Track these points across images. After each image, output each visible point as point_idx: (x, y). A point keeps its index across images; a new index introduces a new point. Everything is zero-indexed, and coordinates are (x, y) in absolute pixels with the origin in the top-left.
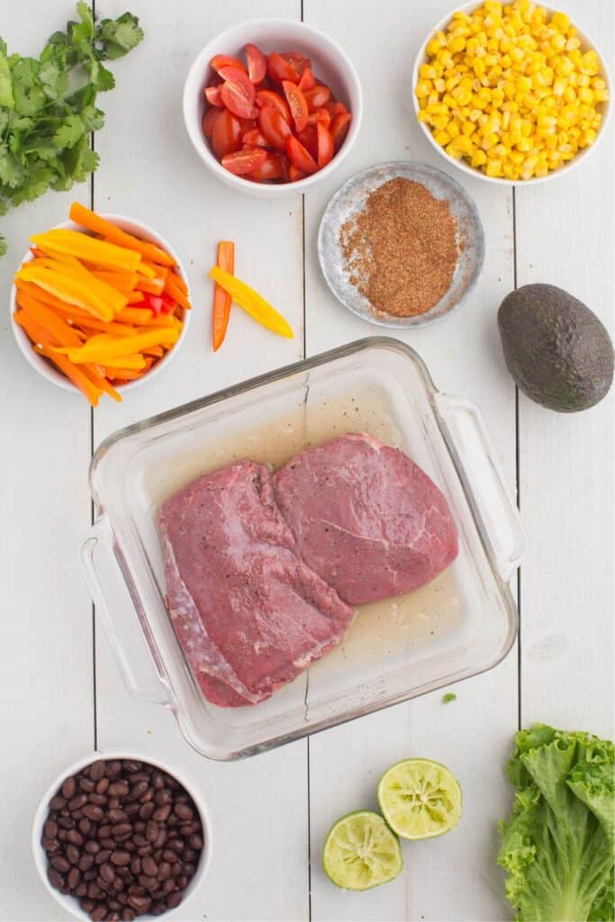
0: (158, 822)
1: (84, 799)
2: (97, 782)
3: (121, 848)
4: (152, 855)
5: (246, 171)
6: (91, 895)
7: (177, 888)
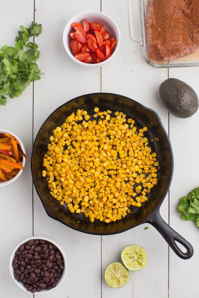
0: (50, 260)
1: (27, 251)
2: (31, 246)
3: (38, 268)
4: (47, 270)
5: (83, 59)
6: (27, 282)
7: (55, 281)
